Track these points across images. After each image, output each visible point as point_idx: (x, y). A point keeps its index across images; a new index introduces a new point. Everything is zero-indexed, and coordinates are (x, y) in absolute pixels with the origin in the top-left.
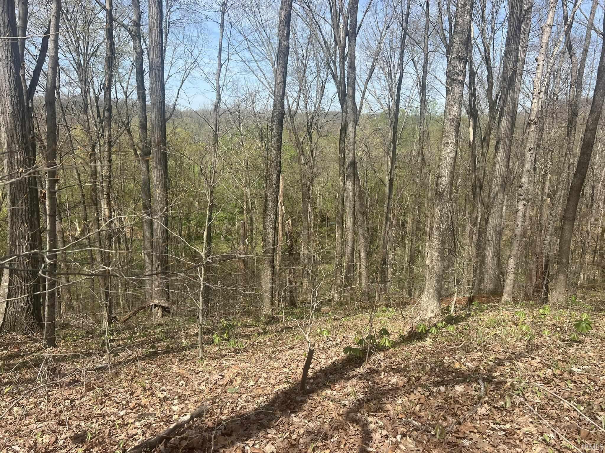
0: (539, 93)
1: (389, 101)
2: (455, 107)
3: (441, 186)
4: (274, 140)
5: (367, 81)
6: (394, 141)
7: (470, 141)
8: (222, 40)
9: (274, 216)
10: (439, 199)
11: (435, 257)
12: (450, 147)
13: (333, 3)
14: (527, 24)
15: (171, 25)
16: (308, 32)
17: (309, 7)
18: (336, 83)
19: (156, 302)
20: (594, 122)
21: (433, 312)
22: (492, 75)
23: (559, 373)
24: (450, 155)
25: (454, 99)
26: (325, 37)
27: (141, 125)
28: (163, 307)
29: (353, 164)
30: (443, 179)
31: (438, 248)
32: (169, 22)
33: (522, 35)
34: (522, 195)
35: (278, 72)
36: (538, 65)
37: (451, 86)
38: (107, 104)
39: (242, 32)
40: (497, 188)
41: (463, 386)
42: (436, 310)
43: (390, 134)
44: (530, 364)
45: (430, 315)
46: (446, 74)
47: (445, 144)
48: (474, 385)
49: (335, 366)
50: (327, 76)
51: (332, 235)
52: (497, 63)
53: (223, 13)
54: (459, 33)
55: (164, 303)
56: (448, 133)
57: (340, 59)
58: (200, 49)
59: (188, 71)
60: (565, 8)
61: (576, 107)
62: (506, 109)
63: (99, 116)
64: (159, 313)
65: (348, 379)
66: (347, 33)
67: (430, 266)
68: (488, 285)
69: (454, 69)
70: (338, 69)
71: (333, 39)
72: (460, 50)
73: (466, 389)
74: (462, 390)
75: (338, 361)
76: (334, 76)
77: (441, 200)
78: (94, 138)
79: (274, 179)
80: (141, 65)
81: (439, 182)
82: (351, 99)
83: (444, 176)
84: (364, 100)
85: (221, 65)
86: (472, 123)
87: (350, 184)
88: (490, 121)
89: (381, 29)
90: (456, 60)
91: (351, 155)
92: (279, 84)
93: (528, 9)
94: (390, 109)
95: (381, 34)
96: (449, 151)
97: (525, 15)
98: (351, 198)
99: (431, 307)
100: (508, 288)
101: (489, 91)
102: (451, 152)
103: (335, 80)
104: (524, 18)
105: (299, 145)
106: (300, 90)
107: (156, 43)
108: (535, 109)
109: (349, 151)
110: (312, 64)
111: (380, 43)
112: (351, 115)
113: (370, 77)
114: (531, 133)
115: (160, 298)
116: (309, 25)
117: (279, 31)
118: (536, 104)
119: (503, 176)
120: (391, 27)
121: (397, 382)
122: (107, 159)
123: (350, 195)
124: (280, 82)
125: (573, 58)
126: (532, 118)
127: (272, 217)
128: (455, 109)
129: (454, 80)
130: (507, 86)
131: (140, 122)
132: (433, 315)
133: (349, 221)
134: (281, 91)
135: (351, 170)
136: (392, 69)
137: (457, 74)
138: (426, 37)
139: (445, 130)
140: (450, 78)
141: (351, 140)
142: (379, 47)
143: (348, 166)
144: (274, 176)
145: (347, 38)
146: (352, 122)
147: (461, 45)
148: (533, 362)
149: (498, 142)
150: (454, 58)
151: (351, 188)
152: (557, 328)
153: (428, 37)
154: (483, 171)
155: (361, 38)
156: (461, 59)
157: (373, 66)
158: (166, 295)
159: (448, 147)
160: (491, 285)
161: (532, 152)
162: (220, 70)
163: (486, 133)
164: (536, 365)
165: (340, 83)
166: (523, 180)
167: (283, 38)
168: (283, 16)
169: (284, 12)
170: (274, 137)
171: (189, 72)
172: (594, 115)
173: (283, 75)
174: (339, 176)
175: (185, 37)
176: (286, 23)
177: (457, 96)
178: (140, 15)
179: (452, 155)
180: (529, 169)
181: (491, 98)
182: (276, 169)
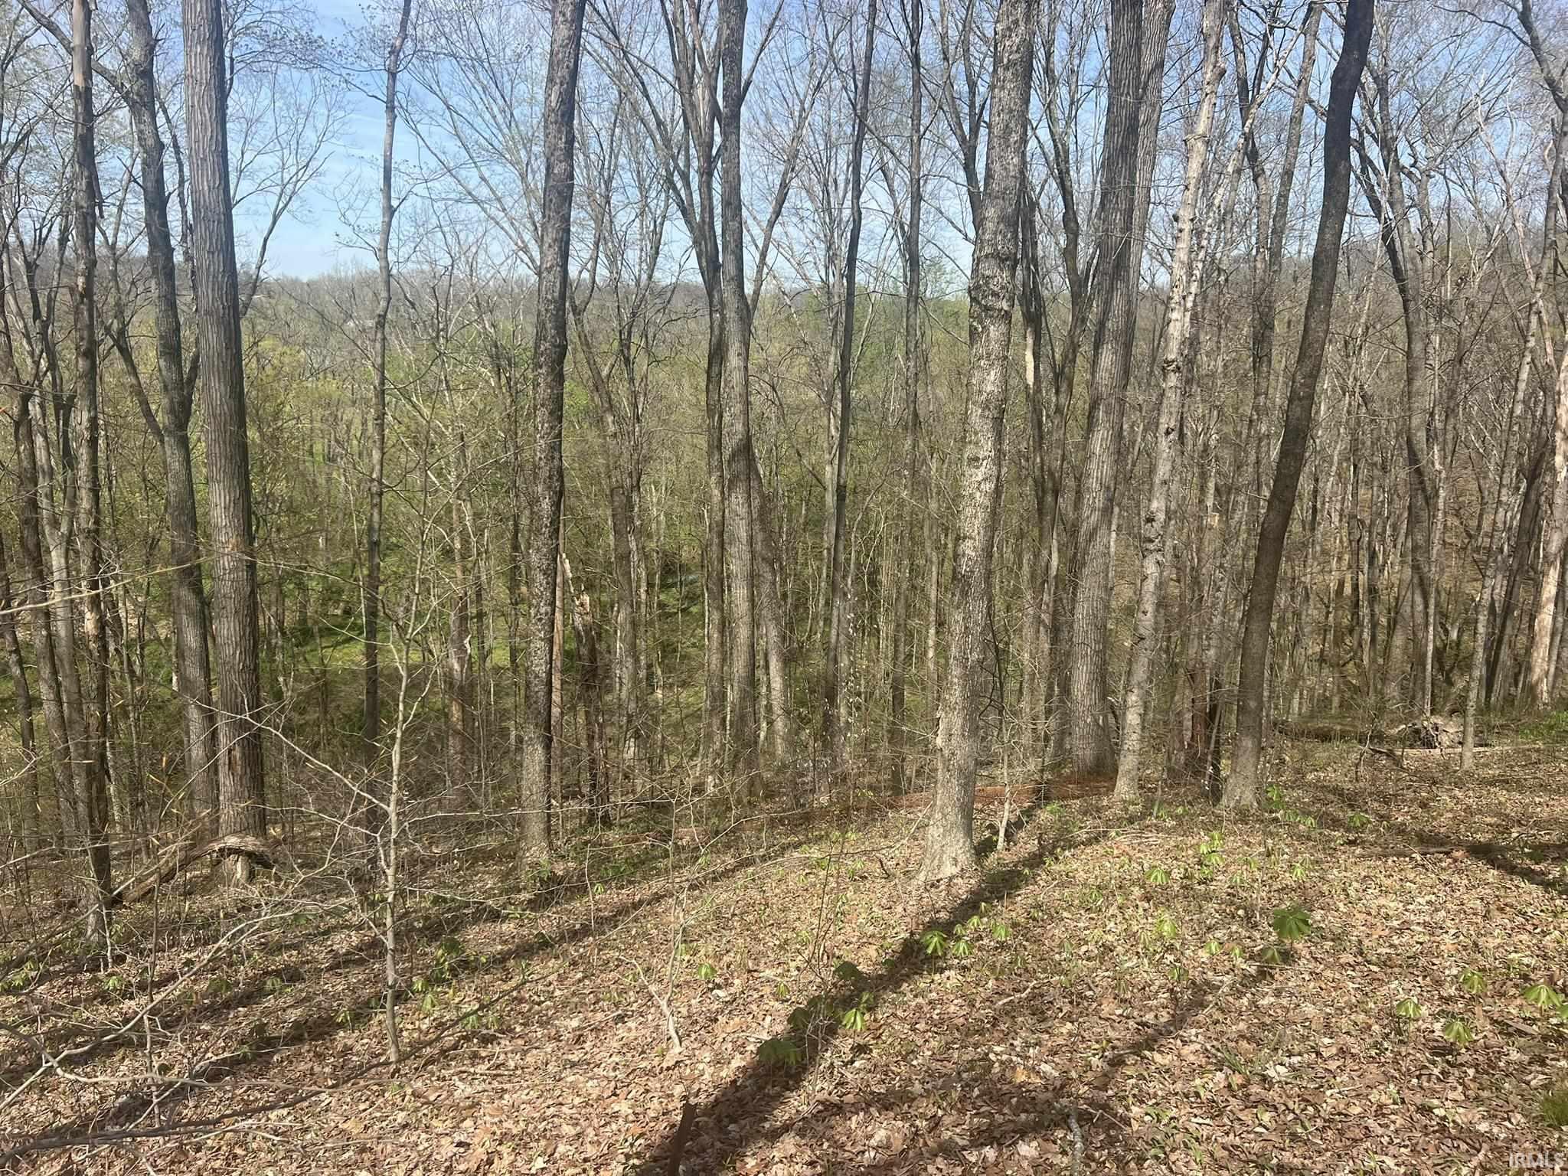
0: (1184, 298)
1: (827, 274)
2: (993, 373)
3: (964, 561)
4: (542, 414)
5: (771, 225)
6: (843, 373)
7: (1027, 386)
8: (391, 145)
9: (549, 609)
10: (962, 591)
11: (956, 730)
12: (983, 469)
13: (677, 30)
14: (1153, 105)
15: (237, 66)
16: (614, 94)
17: (614, 32)
18: (692, 230)
19: (232, 841)
20: (1309, 381)
21: (955, 861)
22: (1075, 213)
23: (1240, 1081)
24: (982, 486)
25: (989, 355)
26: (659, 109)
27: (164, 346)
28: (250, 855)
29: (745, 449)
30: (969, 543)
31: (964, 708)
32: (232, 60)
33: (1141, 131)
34: (1151, 541)
35: (548, 240)
36: (1181, 231)
37: (981, 323)
38: (82, 339)
39: (434, 86)
40: (1094, 518)
41: (1034, 1144)
42: (962, 858)
43: (832, 359)
44: (1179, 1056)
45: (949, 870)
46: (969, 292)
47: (970, 460)
48: (1060, 1134)
49: (737, 1089)
50: (667, 206)
51: (694, 609)
52: (1085, 178)
53: (393, 75)
54: (997, 198)
55: (251, 843)
56: (976, 434)
57: (702, 175)
58: (321, 126)
59: (290, 186)
60: (1240, 57)
61: (1270, 308)
62: (1109, 325)
63: (37, 315)
64: (239, 869)
65: (774, 1136)
66: (715, 112)
67: (946, 752)
68: (1083, 750)
69: (987, 284)
70: (696, 198)
71: (679, 112)
72: (999, 238)
73: (1043, 1152)
74: (1035, 1153)
75: (744, 1069)
76: (686, 212)
77: (965, 594)
78: (26, 377)
79: (544, 514)
80: (160, 182)
81: (960, 551)
82: (733, 285)
83: (970, 538)
84: (765, 270)
85: (390, 211)
86: (1030, 341)
87: (737, 501)
88: (1074, 326)
89: (801, 89)
90: (993, 262)
91: (739, 427)
92: (549, 270)
93: (1153, 70)
94: (829, 293)
95: (802, 103)
96: (980, 478)
97: (1146, 84)
98: (743, 535)
99: (950, 852)
100: (1128, 763)
101: (1069, 254)
102: (985, 480)
103: (688, 222)
104: (1144, 89)
105: (599, 385)
106: (597, 245)
107: (207, 146)
108: (1176, 334)
109: (733, 416)
110: (626, 177)
111: (799, 127)
112: (733, 327)
113: (778, 213)
114: (1168, 393)
115: (242, 831)
116: (617, 77)
117: (547, 136)
118: (1178, 324)
119: (1108, 488)
120: (826, 87)
121: (888, 1138)
122: (88, 486)
123: (741, 529)
124: (552, 267)
125: (1260, 180)
126: (1171, 357)
127: (543, 610)
128: (992, 378)
129: (987, 309)
130: (1110, 271)
131: (161, 337)
132: (955, 870)
133: (739, 594)
134: (557, 289)
135: (740, 466)
136: (832, 189)
137: (995, 294)
138: (915, 139)
139: (968, 427)
140: (979, 303)
141: (737, 389)
142: (797, 138)
143: (733, 456)
144: (545, 506)
145: (716, 124)
146: (737, 344)
147: (1002, 226)
148: (1186, 1051)
149: (1094, 406)
150: (987, 256)
151: (742, 511)
152: (1238, 909)
153: (919, 140)
154: (1060, 452)
155: (750, 108)
156: (1003, 261)
157: (784, 186)
158: (260, 823)
159: (978, 468)
160: (1088, 752)
161: (1171, 437)
162: (389, 224)
163: (1065, 357)
164: (1192, 1058)
165: (701, 228)
166: (1155, 505)
167: (557, 153)
168: (553, 97)
169: (557, 87)
170: (542, 405)
171: (294, 193)
172: (1309, 364)
173: (560, 248)
174: (710, 473)
175: (277, 96)
176: (563, 115)
177: (995, 347)
178: (153, 48)
179: (988, 487)
180: (1166, 477)
181: (1075, 269)
182: (550, 487)
